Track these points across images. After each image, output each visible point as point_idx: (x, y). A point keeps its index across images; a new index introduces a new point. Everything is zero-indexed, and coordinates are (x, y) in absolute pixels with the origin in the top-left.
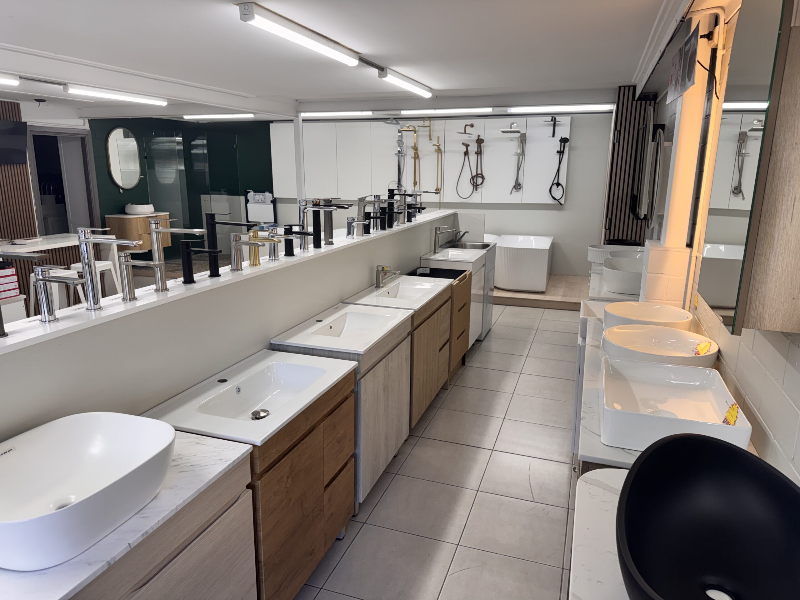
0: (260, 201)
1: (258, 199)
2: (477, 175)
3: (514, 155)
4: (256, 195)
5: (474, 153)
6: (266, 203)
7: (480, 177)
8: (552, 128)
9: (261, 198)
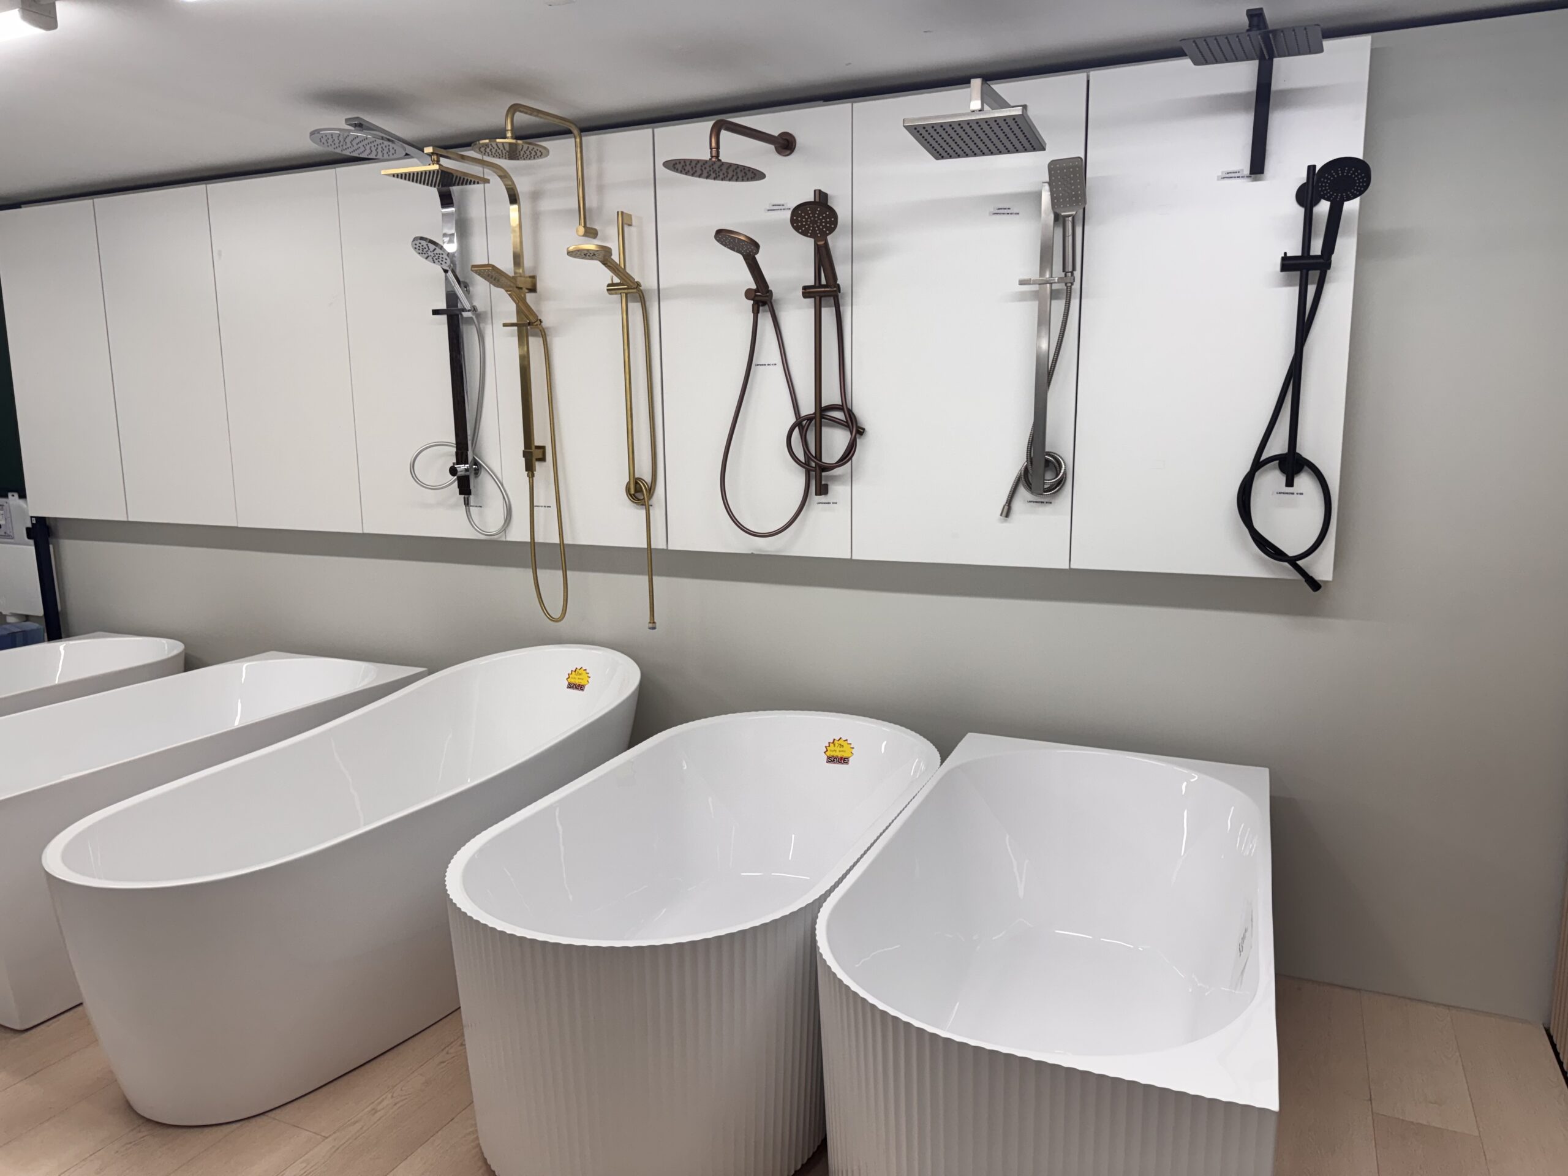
2: (822, 414)
5: (800, 292)
6: (13, 539)
7: (836, 422)
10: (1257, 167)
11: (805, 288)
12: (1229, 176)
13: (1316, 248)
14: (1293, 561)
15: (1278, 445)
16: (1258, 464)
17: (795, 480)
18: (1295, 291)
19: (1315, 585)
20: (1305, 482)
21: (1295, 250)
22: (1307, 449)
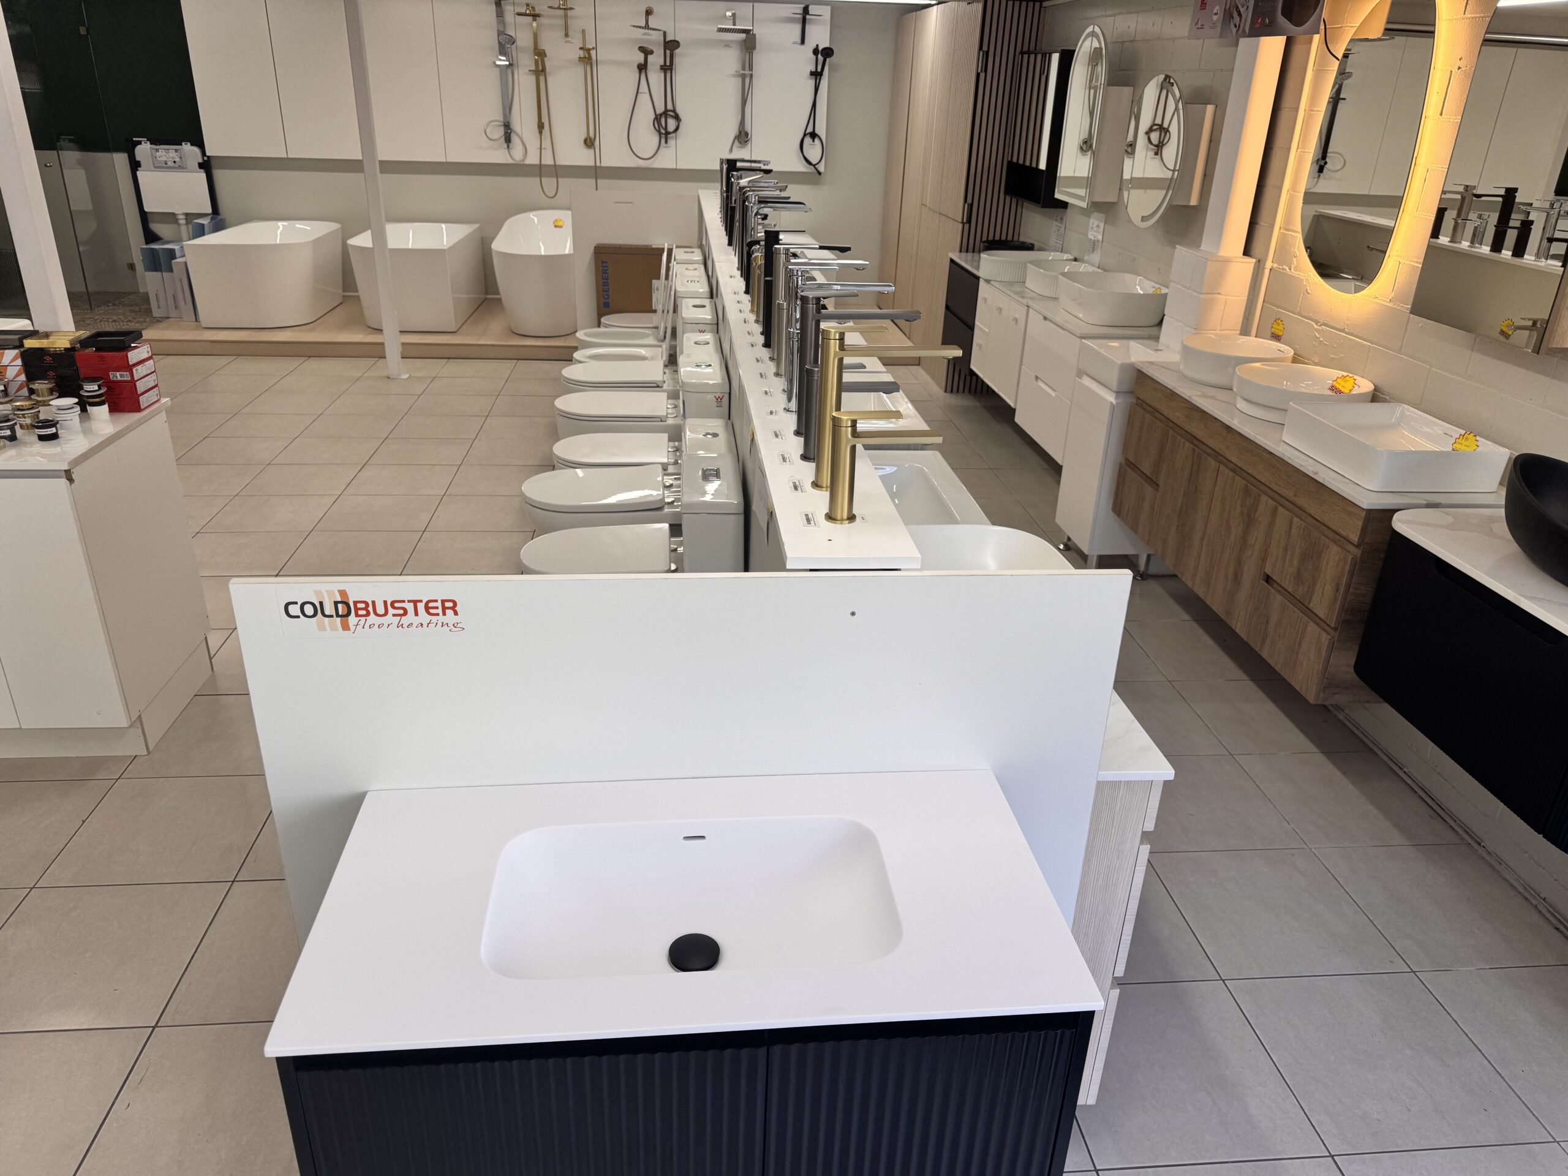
0: (170, 164)
1: (164, 159)
2: (665, 113)
3: (734, 76)
4: (157, 150)
5: (659, 67)
6: (185, 168)
7: (671, 116)
8: (798, 27)
9: (173, 158)
10: (803, 42)
11: (661, 66)
12: (794, 43)
13: (819, 69)
14: (814, 166)
15: (810, 130)
16: (805, 135)
17: (655, 139)
18: (814, 81)
19: (820, 173)
20: (817, 140)
21: (814, 70)
22: (817, 131)
